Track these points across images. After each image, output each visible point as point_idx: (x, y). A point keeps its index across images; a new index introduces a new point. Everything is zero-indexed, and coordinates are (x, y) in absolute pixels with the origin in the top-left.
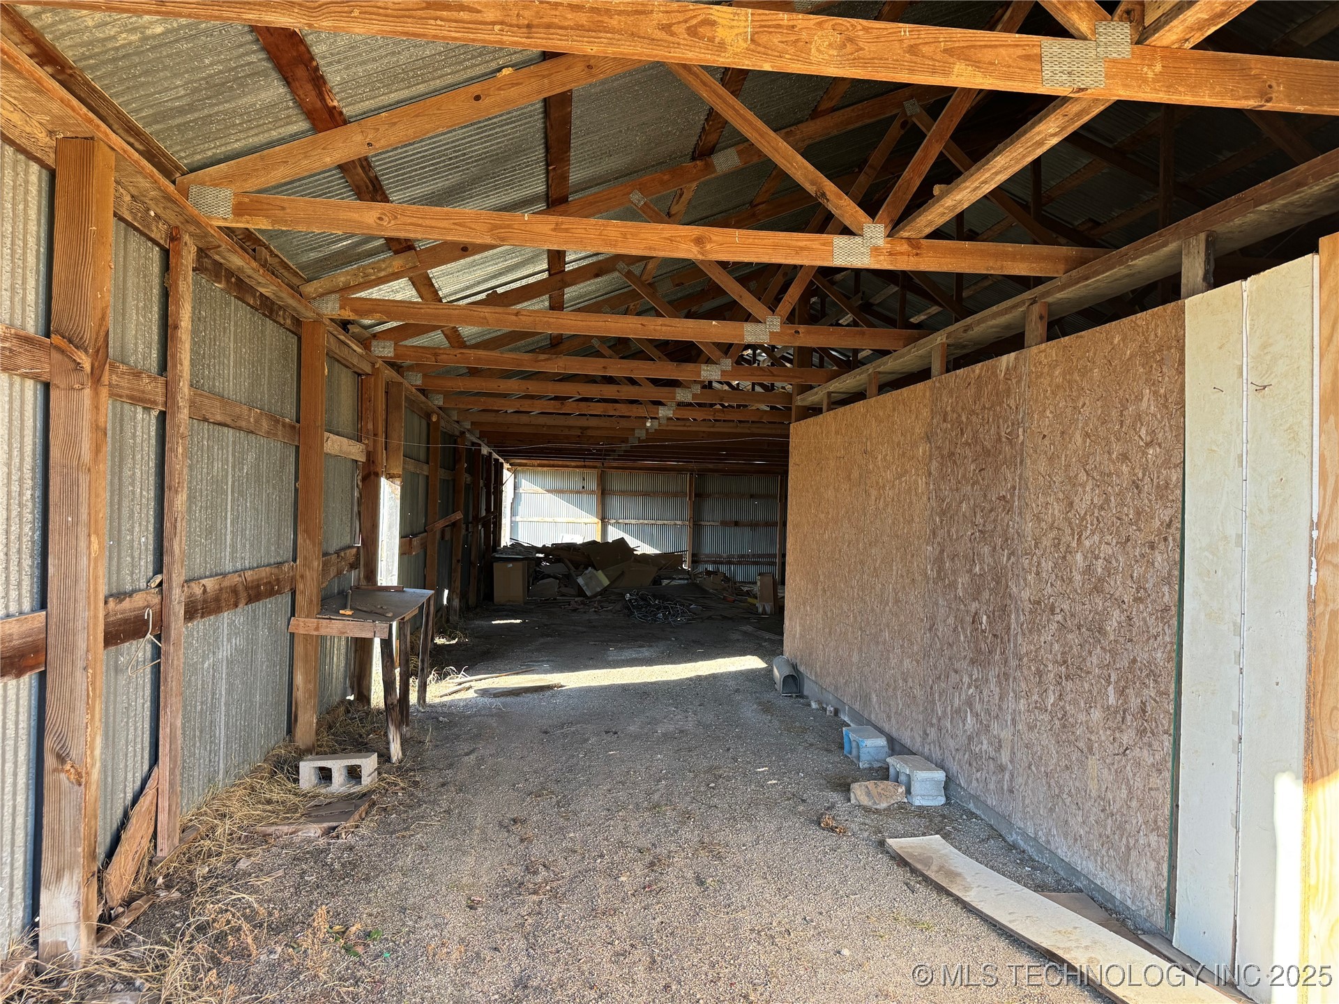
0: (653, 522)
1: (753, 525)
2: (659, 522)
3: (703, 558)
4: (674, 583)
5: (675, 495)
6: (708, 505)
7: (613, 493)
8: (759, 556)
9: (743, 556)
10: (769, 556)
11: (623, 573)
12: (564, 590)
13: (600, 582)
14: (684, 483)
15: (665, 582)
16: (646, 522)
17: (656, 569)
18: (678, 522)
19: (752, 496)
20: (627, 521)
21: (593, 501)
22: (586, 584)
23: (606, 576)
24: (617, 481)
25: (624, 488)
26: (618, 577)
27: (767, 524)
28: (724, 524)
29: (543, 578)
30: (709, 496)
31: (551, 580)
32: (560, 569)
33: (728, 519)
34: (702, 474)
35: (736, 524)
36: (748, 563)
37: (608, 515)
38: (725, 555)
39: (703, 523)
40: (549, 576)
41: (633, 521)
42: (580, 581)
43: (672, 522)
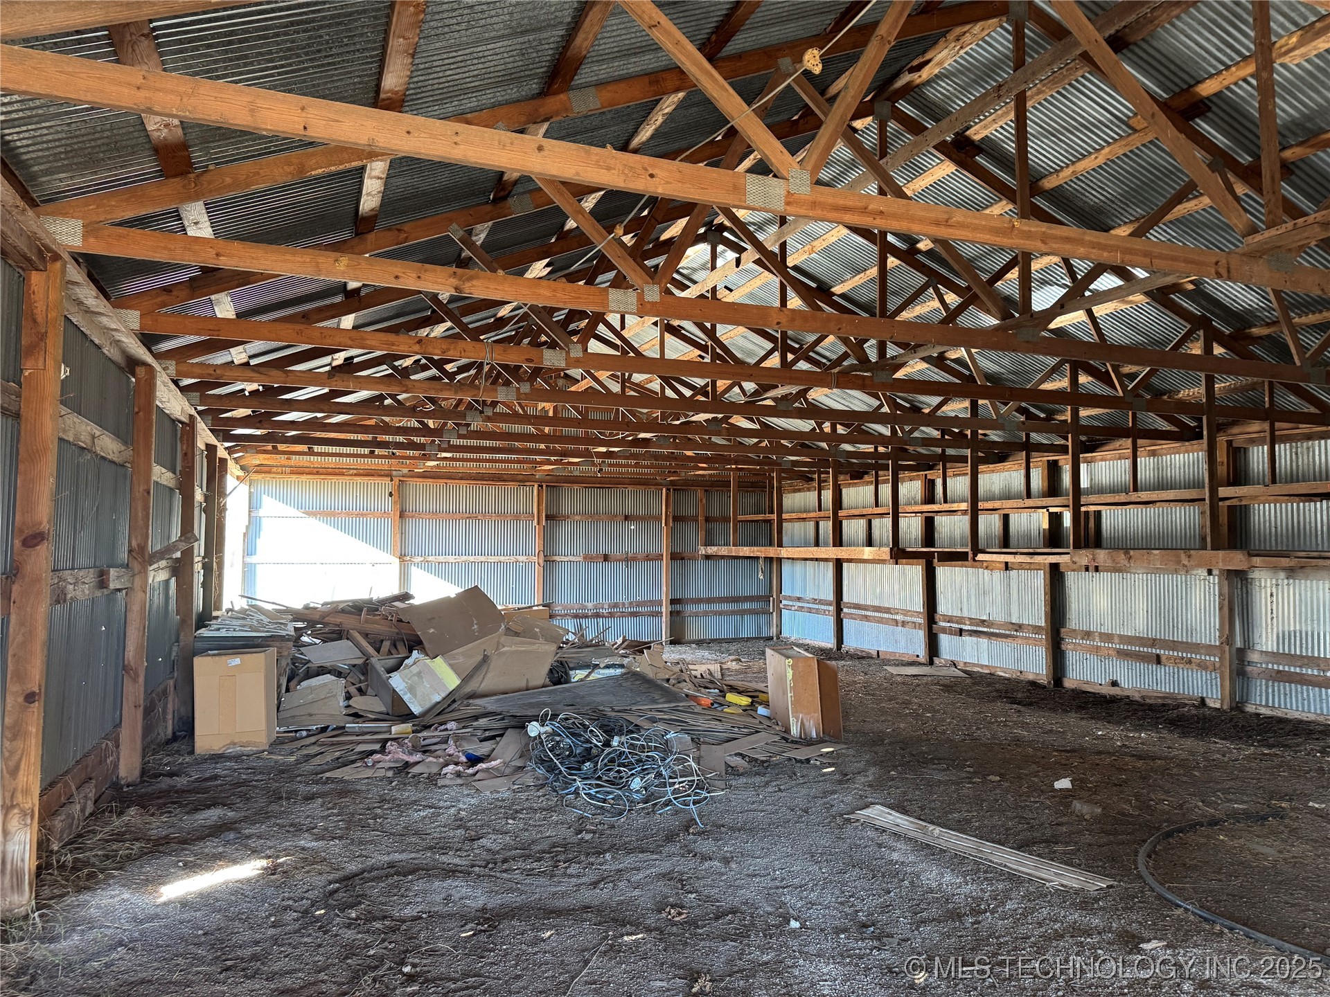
0: (482, 558)
1: (629, 560)
2: (492, 559)
3: (558, 609)
4: (596, 675)
5: (516, 517)
6: (564, 531)
7: (418, 515)
8: (639, 604)
9: (616, 605)
10: (652, 603)
11: (485, 659)
12: (359, 703)
13: (440, 683)
14: (529, 499)
15: (577, 675)
16: (472, 559)
17: (553, 647)
18: (521, 558)
19: (627, 518)
20: (441, 559)
21: (388, 526)
22: (411, 689)
23: (452, 666)
24: (423, 495)
25: (433, 507)
26: (477, 668)
27: (648, 558)
28: (588, 558)
29: (309, 675)
30: (566, 517)
31: (328, 678)
32: (342, 653)
33: (593, 552)
34: (552, 486)
35: (606, 558)
36: (623, 615)
37: (409, 549)
38: (590, 605)
39: (557, 558)
40: (322, 671)
41: (451, 559)
42: (397, 681)
43: (513, 559)
